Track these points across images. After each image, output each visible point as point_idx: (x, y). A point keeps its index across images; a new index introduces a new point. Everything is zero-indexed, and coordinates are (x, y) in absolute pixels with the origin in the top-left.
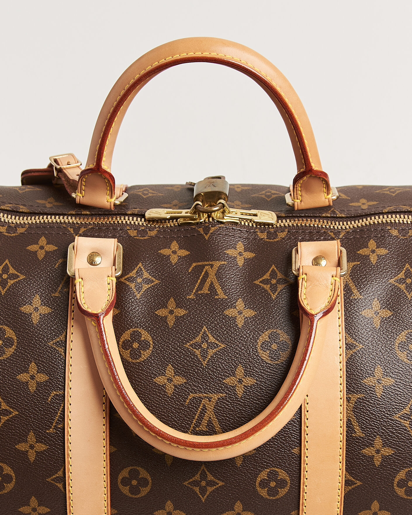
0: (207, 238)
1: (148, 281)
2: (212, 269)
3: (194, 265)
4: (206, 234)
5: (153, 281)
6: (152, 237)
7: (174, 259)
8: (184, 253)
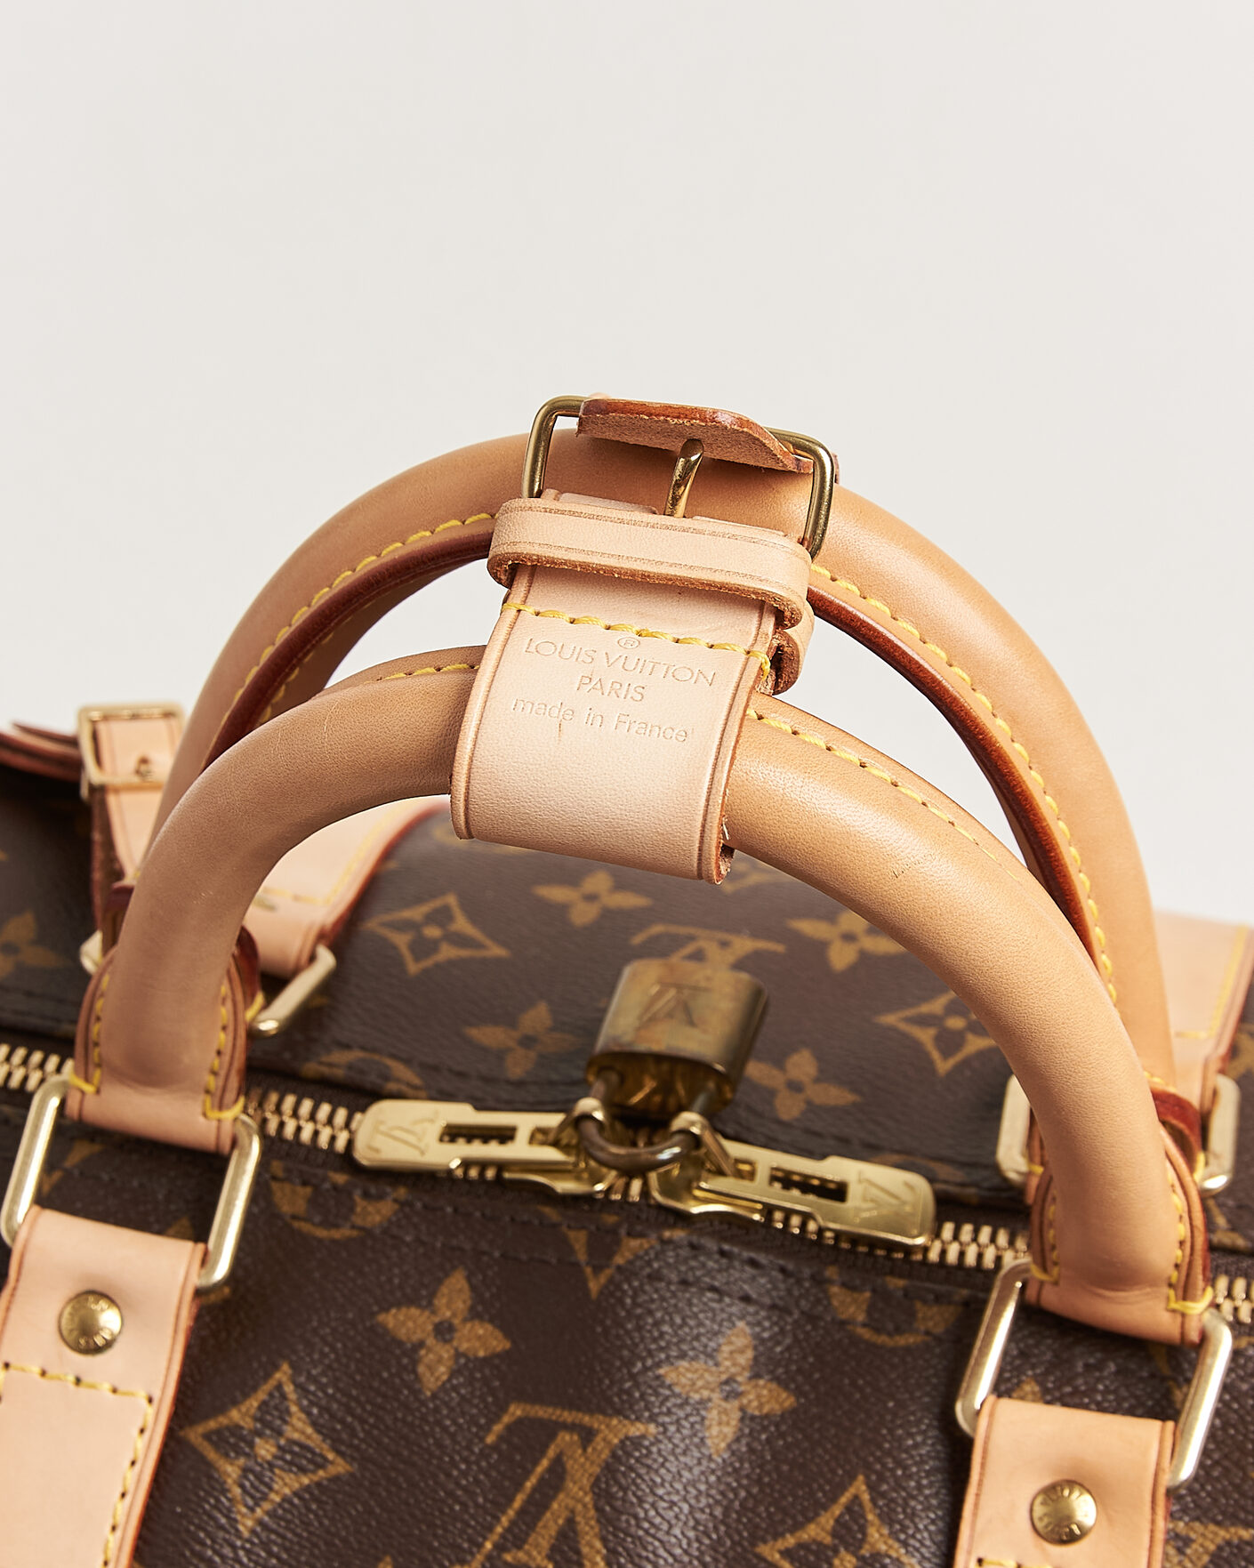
0: (594, 1286)
1: (299, 1456)
2: (585, 1450)
3: (516, 1411)
4: (597, 1270)
5: (320, 1462)
6: (367, 1232)
7: (436, 1368)
8: (482, 1339)
